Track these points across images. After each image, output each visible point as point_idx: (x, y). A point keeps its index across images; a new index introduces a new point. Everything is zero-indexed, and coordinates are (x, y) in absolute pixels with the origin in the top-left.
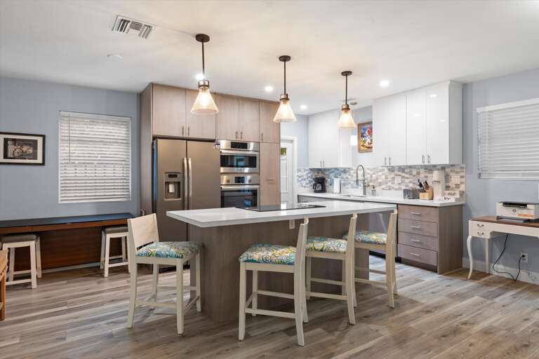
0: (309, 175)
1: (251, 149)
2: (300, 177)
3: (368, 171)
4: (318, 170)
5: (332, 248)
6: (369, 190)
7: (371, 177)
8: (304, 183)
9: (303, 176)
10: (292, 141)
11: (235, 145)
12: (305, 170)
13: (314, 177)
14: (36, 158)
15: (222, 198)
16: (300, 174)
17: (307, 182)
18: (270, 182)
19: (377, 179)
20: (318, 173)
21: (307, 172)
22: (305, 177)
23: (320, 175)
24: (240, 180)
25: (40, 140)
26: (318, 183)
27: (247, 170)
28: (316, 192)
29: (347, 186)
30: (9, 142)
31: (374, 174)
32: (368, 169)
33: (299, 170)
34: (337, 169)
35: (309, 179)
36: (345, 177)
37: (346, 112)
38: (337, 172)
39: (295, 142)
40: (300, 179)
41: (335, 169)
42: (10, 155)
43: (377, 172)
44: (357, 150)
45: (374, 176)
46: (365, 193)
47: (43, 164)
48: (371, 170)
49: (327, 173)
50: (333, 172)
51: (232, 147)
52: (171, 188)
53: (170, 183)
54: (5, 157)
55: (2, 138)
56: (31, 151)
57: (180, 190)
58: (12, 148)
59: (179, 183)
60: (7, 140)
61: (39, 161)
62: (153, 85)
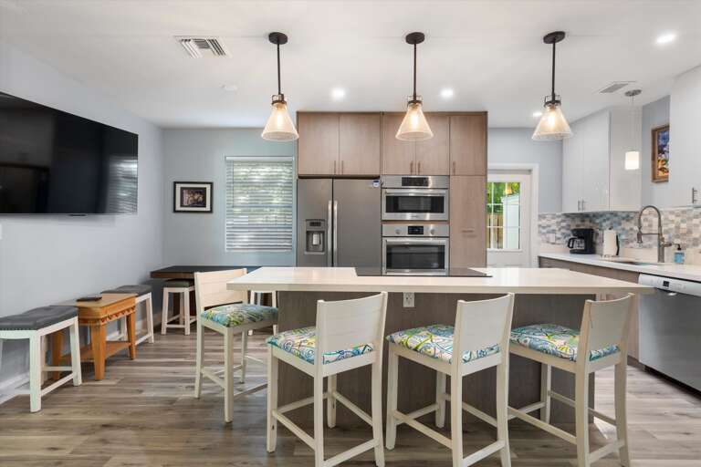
0: (564, 224)
1: (430, 185)
2: (544, 228)
3: (672, 217)
4: (584, 217)
5: (432, 350)
6: (670, 252)
7: (678, 227)
8: (552, 237)
9: (549, 226)
10: (530, 171)
11: (407, 182)
12: (554, 217)
13: (573, 228)
14: (205, 206)
15: (389, 255)
16: (544, 222)
17: (559, 235)
18: (468, 234)
19: (690, 232)
20: (583, 221)
21: (560, 220)
22: (554, 227)
23: (587, 225)
24: (416, 230)
25: (208, 187)
26: (579, 238)
27: (428, 216)
28: (573, 252)
29: (631, 244)
30: (184, 191)
31: (683, 221)
32: (672, 213)
33: (541, 217)
34: (614, 214)
35: (563, 231)
36: (627, 228)
37: (553, 108)
38: (616, 219)
39: (536, 173)
40: (544, 231)
41: (612, 213)
42: (185, 204)
43: (690, 219)
44: (650, 179)
45: (683, 226)
46: (661, 258)
47: (211, 212)
48: (677, 216)
49: (597, 221)
50: (608, 219)
51: (404, 184)
52: (315, 239)
53: (313, 233)
54: (182, 206)
55: (179, 187)
56: (201, 199)
57: (324, 242)
58: (186, 197)
59: (323, 233)
60: (182, 189)
61: (208, 208)
62: (298, 113)
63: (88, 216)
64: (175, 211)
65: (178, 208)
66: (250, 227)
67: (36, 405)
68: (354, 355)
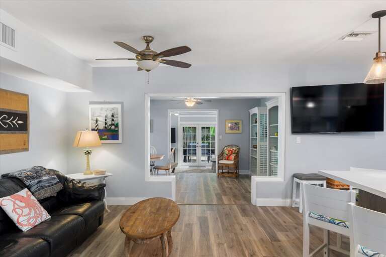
68: (330, 222)
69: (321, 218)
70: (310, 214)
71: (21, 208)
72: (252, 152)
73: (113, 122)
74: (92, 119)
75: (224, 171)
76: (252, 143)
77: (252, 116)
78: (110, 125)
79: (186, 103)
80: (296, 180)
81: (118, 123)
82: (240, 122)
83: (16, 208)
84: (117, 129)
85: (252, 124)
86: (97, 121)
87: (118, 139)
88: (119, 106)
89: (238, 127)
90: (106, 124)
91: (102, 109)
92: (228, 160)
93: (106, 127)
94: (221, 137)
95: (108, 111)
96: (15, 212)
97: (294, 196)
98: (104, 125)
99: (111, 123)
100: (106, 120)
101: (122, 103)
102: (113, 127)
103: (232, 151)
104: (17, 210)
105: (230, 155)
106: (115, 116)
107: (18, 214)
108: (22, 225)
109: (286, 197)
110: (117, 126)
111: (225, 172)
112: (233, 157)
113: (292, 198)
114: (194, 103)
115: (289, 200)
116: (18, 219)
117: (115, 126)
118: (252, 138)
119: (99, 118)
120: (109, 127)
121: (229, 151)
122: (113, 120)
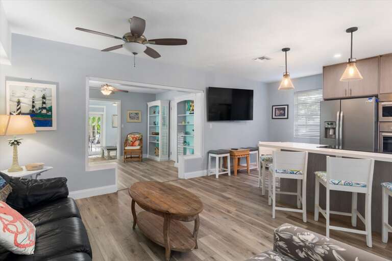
25: (286, 107)
42: (276, 115)
47: (287, 118)
52: (331, 132)
53: (329, 129)
54: (275, 116)
55: (274, 108)
56: (283, 113)
57: (335, 133)
58: (277, 111)
59: (334, 129)
60: (276, 108)
61: (286, 117)
62: (324, 67)
63: (235, 121)
64: (273, 118)
65: (274, 117)
66: (306, 126)
67: (217, 177)
68: (291, 173)
69: (285, 172)
70: (276, 171)
71: (12, 223)
72: (150, 139)
73: (44, 106)
74: (10, 100)
75: (128, 156)
76: (150, 131)
77: (150, 108)
78: (40, 109)
79: (102, 91)
80: (211, 155)
81: (51, 107)
82: (140, 113)
83: (7, 225)
84: (50, 113)
85: (150, 114)
86: (19, 103)
87: (51, 126)
88: (53, 87)
89: (138, 117)
90: (33, 107)
91: (27, 88)
92: (132, 146)
93: (33, 111)
94: (123, 126)
95: (36, 91)
96: (9, 230)
97: (209, 167)
98: (31, 108)
99: (41, 106)
100: (33, 102)
101: (57, 84)
102: (44, 111)
103: (136, 138)
104: (9, 227)
105: (135, 141)
106: (47, 98)
107: (12, 232)
108: (25, 246)
109: (204, 169)
110: (50, 110)
111: (129, 158)
112: (137, 143)
113: (207, 168)
114: (111, 92)
115: (205, 171)
116: (15, 240)
117: (47, 110)
118: (150, 127)
119: (22, 100)
120: (39, 111)
121: (133, 138)
122: (44, 103)
